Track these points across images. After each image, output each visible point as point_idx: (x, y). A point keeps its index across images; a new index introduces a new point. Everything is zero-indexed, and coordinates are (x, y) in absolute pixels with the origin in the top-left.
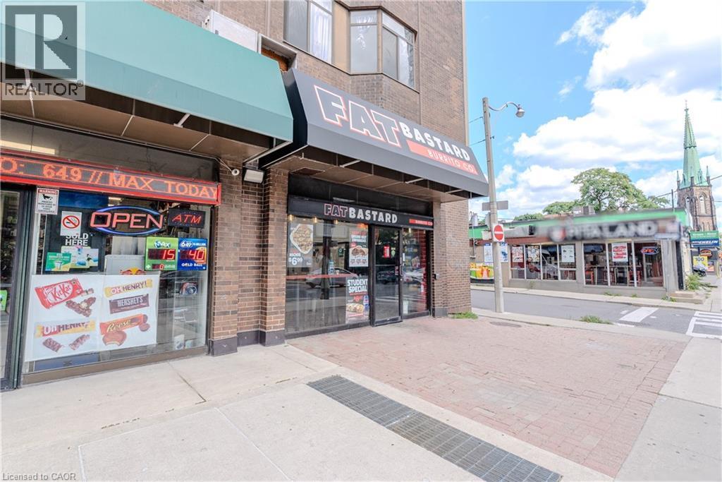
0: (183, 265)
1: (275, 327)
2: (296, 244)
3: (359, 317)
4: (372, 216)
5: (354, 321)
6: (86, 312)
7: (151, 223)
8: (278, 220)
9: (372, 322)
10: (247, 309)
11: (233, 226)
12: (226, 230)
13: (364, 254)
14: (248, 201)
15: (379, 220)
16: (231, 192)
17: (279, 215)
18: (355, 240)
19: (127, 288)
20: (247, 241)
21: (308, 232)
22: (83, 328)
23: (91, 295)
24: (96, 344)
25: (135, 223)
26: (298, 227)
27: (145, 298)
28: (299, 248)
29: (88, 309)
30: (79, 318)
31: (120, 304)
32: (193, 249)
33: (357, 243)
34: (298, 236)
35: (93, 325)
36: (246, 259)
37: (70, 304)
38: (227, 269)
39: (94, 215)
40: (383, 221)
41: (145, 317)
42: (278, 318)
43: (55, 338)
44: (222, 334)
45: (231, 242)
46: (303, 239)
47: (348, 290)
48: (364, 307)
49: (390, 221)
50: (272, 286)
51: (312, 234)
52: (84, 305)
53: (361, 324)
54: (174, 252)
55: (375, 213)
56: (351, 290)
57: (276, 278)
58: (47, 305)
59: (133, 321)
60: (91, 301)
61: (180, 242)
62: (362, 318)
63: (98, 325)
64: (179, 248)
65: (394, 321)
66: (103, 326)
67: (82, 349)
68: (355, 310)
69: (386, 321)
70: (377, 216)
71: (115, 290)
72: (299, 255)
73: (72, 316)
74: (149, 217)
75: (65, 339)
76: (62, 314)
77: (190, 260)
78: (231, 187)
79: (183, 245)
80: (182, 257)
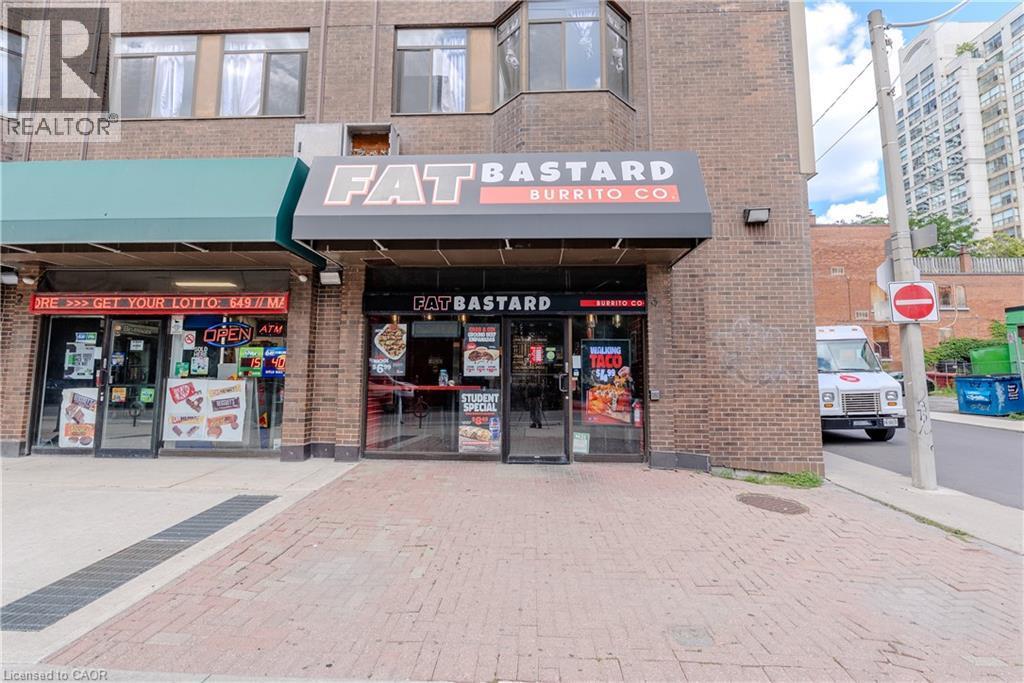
0: (267, 372)
1: (345, 442)
2: (382, 349)
3: (482, 446)
4: (496, 304)
5: (473, 450)
6: (197, 408)
7: (243, 335)
8: (351, 322)
9: (505, 456)
10: (328, 420)
11: (302, 333)
12: (295, 337)
13: (490, 357)
14: (330, 305)
15: (511, 308)
16: (300, 299)
17: (352, 317)
18: (475, 340)
19: (223, 391)
20: (329, 347)
21: (399, 333)
22: (195, 420)
23: (200, 396)
24: (202, 435)
25: (232, 337)
26: (385, 328)
27: (237, 401)
28: (387, 354)
29: (198, 406)
30: (193, 412)
31: (218, 404)
32: (276, 357)
33: (478, 344)
34: (384, 338)
35: (202, 420)
36: (328, 366)
37: (189, 402)
38: (296, 376)
39: (206, 332)
40: (519, 308)
41: (236, 417)
42: (350, 432)
43: (179, 426)
44: (289, 441)
45: (300, 349)
46: (392, 342)
47: (463, 408)
48: (491, 434)
49: (533, 308)
50: (343, 396)
51: (405, 336)
52: (196, 403)
53: (483, 456)
54: (259, 361)
55: (502, 300)
56: (467, 408)
57: (348, 386)
58: (175, 401)
59: (227, 418)
60: (200, 400)
61: (265, 351)
62: (487, 449)
63: (205, 421)
64: (264, 356)
65: (554, 461)
66: (209, 421)
67: (194, 437)
68: (474, 437)
69: (533, 458)
70: (507, 304)
71: (215, 393)
72: (387, 361)
73: (190, 411)
74: (242, 330)
75: (185, 427)
76: (183, 409)
77: (273, 367)
78: (300, 294)
79: (267, 354)
80: (267, 365)
